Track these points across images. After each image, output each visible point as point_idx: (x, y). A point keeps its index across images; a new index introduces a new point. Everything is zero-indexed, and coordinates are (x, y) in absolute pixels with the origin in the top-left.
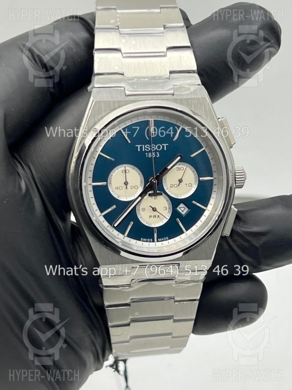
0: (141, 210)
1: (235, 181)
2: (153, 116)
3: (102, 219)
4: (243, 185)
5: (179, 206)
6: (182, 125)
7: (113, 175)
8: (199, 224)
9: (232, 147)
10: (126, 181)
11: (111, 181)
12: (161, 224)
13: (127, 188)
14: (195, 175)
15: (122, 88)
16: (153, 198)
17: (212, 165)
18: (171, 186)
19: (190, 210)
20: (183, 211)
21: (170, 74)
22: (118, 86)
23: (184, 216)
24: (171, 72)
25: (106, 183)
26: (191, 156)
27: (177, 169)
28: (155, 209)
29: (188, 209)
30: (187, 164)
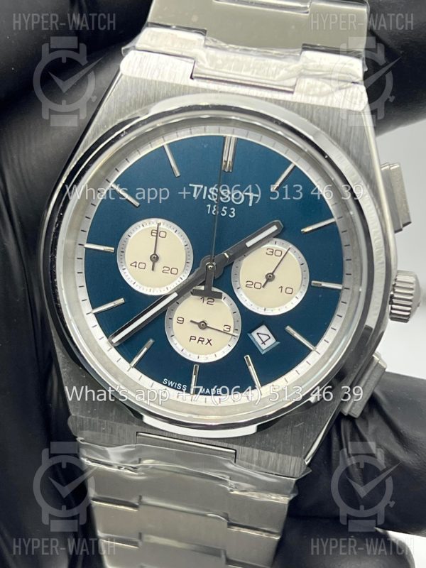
0: (175, 320)
1: (392, 303)
2: (237, 130)
3: (92, 321)
4: (408, 316)
5: (258, 330)
6: (297, 162)
7: (132, 236)
8: (292, 376)
9: (401, 230)
10: (155, 254)
11: (125, 246)
12: (211, 358)
13: (153, 269)
14: (303, 271)
15: (189, 60)
16: (205, 302)
17: (344, 259)
18: (249, 283)
19: (278, 343)
20: (263, 343)
21: (302, 51)
22: (184, 54)
23: (263, 353)
24: (306, 47)
25: (113, 249)
26: (302, 230)
27: (268, 252)
28: (203, 325)
29: (274, 341)
30: (291, 246)
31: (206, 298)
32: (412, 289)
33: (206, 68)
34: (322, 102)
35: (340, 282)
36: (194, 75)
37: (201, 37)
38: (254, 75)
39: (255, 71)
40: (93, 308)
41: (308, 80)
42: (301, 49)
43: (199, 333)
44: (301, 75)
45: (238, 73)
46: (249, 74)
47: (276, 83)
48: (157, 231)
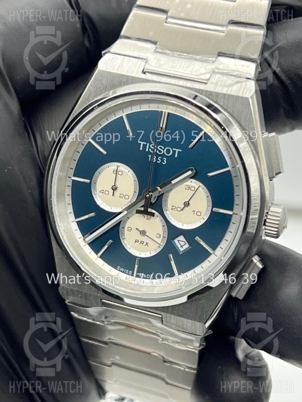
0: (126, 229)
1: (265, 225)
2: (169, 107)
3: (75, 227)
4: (276, 234)
5: (179, 238)
6: (206, 130)
7: (101, 173)
8: (198, 269)
9: (274, 178)
10: (115, 185)
11: (96, 179)
12: (148, 255)
13: (113, 195)
14: (208, 201)
15: (143, 60)
16: (146, 218)
17: (235, 195)
18: (174, 207)
19: (191, 247)
20: (182, 247)
21: (217, 57)
22: (140, 57)
23: (180, 254)
24: (220, 54)
25: (89, 181)
26: (208, 174)
27: (186, 187)
28: (143, 233)
29: (188, 246)
30: (201, 184)
31: (146, 216)
32: (279, 217)
33: (153, 65)
34: (224, 91)
35: (232, 210)
36: (145, 70)
37: (153, 46)
38: (183, 71)
39: (184, 69)
40: (76, 218)
41: (218, 75)
42: (216, 56)
43: (141, 238)
44: (214, 72)
45: (173, 69)
46: (180, 70)
47: (197, 77)
48: (117, 170)
